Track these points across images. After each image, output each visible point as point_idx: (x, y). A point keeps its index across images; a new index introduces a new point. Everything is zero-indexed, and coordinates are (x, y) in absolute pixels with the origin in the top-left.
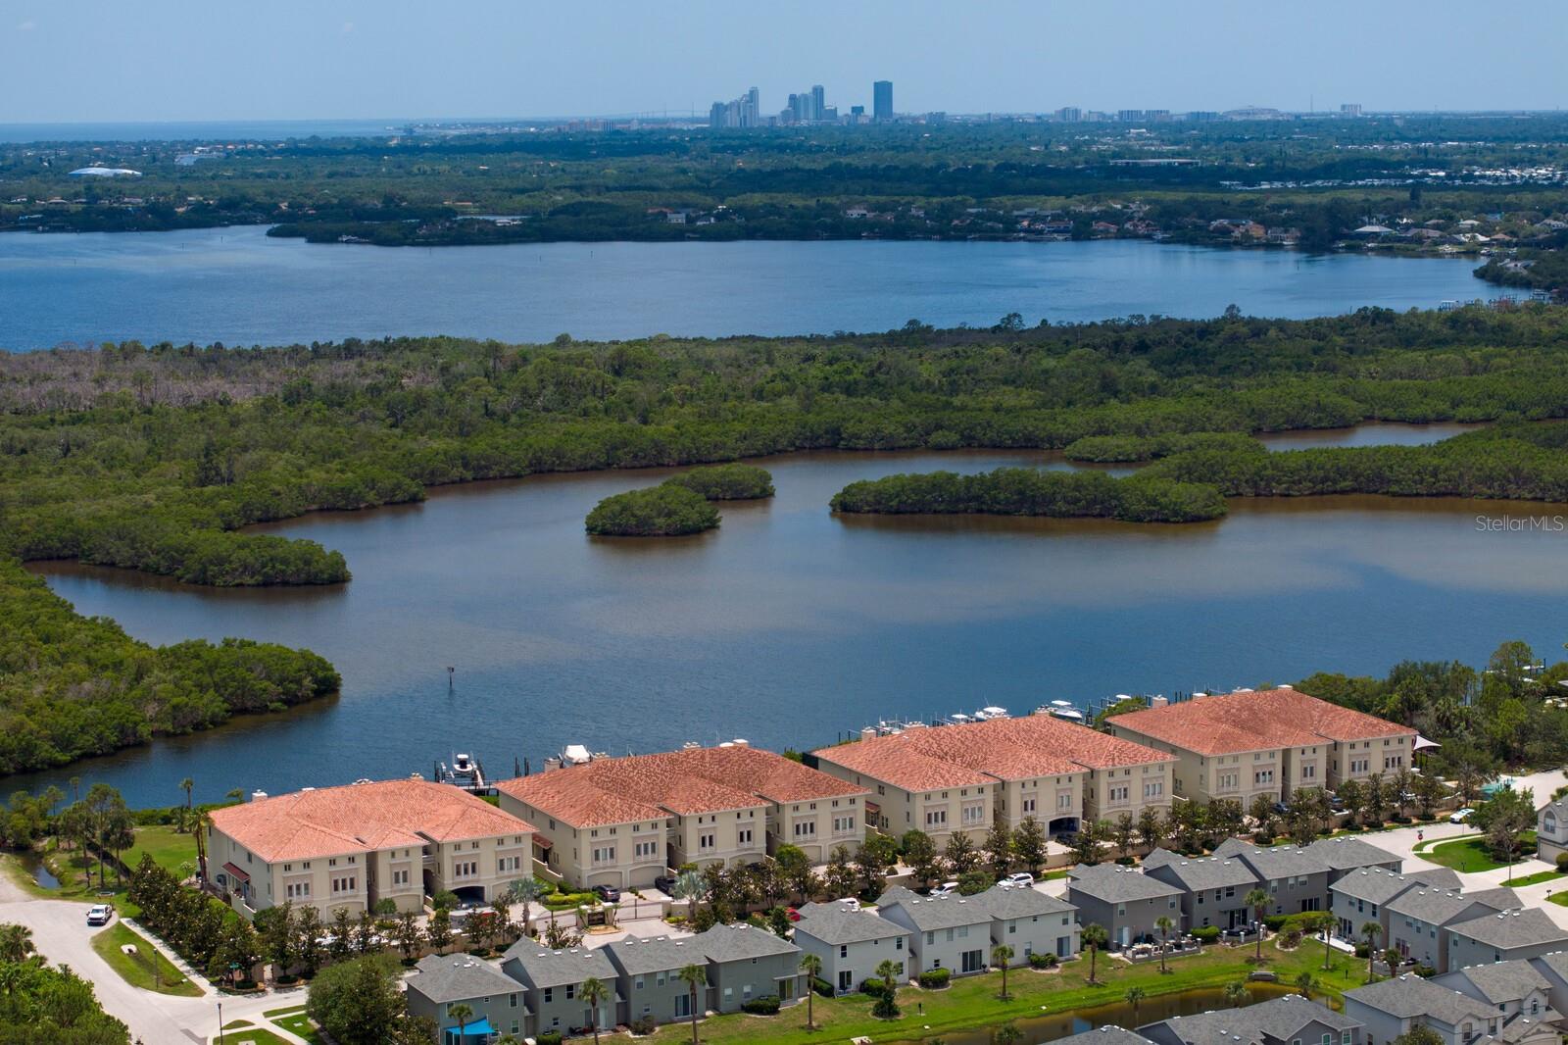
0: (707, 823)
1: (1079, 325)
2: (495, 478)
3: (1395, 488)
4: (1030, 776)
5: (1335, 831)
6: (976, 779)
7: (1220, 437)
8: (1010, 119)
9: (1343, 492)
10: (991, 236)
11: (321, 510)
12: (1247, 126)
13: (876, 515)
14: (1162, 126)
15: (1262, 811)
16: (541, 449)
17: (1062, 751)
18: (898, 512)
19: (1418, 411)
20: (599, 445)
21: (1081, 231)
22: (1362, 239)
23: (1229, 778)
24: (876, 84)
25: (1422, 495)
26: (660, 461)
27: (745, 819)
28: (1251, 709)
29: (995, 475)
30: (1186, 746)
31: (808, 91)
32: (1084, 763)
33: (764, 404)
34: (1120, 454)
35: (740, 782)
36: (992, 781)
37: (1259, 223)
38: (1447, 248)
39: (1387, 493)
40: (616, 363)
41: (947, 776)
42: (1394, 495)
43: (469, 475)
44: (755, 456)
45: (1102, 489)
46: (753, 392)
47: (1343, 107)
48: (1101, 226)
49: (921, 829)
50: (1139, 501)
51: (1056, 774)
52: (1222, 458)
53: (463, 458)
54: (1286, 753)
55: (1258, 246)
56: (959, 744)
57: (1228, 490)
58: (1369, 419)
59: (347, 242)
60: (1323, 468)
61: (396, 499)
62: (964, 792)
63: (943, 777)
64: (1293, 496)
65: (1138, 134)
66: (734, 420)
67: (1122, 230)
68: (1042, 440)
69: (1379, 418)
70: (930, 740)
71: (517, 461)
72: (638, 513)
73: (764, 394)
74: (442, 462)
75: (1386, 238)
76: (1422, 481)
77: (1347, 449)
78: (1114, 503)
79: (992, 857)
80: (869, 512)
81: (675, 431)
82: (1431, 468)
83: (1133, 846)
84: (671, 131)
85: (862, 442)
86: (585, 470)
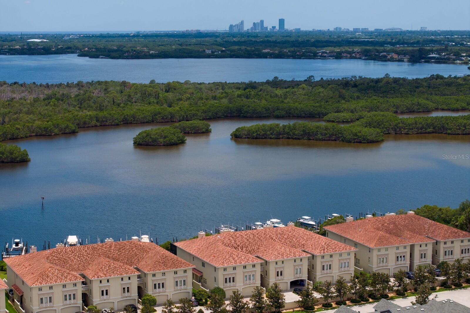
0: (105, 283)
1: (334, 79)
2: (109, 125)
3: (449, 132)
4: (280, 259)
5: (438, 288)
6: (252, 259)
7: (382, 113)
8: (320, 30)
9: (429, 133)
10: (309, 57)
11: (36, 135)
12: (392, 32)
13: (248, 139)
14: (365, 32)
15: (399, 278)
16: (127, 115)
17: (298, 245)
18: (256, 138)
19: (455, 106)
20: (149, 114)
21: (338, 56)
22: (430, 59)
23: (383, 259)
24: (279, 19)
25: (460, 134)
26: (172, 120)
27: (126, 281)
28: (394, 223)
29: (294, 125)
30: (361, 242)
31: (259, 21)
32: (309, 252)
33: (215, 101)
34: (344, 119)
35: (128, 260)
36: (260, 261)
37: (396, 54)
38: (458, 62)
39: (446, 133)
40: (167, 88)
41: (236, 258)
42: (449, 134)
43: (98, 124)
44: (209, 119)
45: (335, 130)
46: (212, 97)
47: (421, 28)
48: (345, 55)
49: (221, 287)
50: (350, 135)
51: (294, 258)
52: (382, 120)
53: (97, 118)
54: (412, 247)
55: (396, 61)
56: (246, 241)
57: (385, 131)
58: (437, 109)
59: (101, 58)
60: (421, 124)
61: (66, 132)
62: (245, 267)
63: (234, 259)
64: (410, 134)
65: (359, 34)
66: (202, 106)
67: (352, 56)
68: (316, 114)
69: (440, 109)
70: (231, 238)
71: (117, 119)
72: (152, 137)
73: (216, 98)
74: (89, 119)
75: (438, 58)
76: (460, 129)
77: (430, 117)
78: (340, 135)
79: (255, 304)
80: (245, 138)
81: (179, 109)
82: (463, 124)
83: (331, 297)
84: (216, 33)
85: (249, 114)
86: (144, 123)
